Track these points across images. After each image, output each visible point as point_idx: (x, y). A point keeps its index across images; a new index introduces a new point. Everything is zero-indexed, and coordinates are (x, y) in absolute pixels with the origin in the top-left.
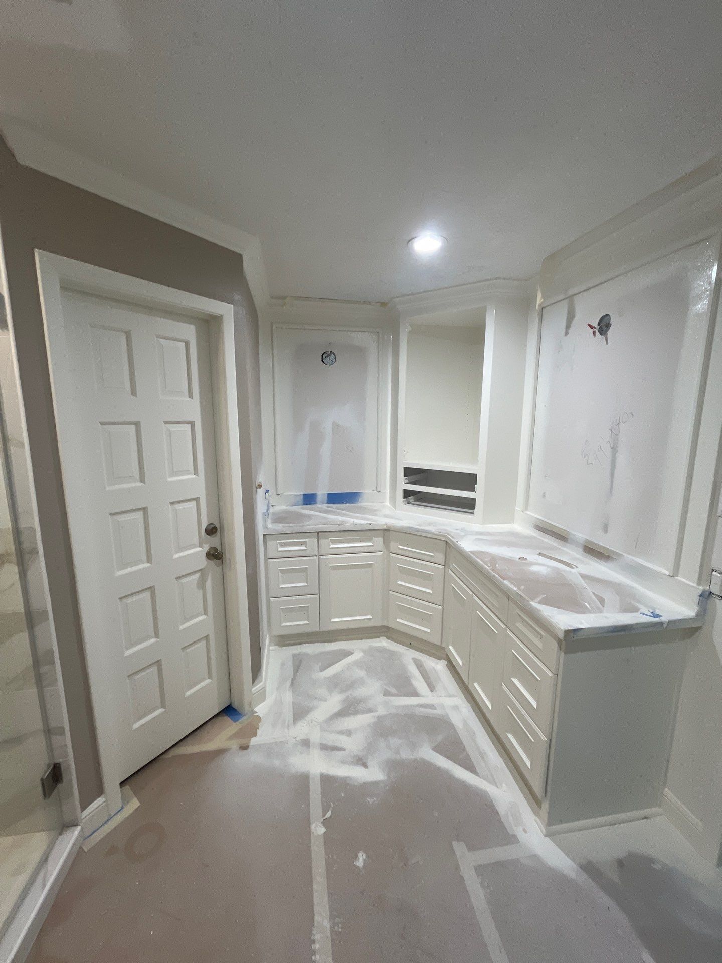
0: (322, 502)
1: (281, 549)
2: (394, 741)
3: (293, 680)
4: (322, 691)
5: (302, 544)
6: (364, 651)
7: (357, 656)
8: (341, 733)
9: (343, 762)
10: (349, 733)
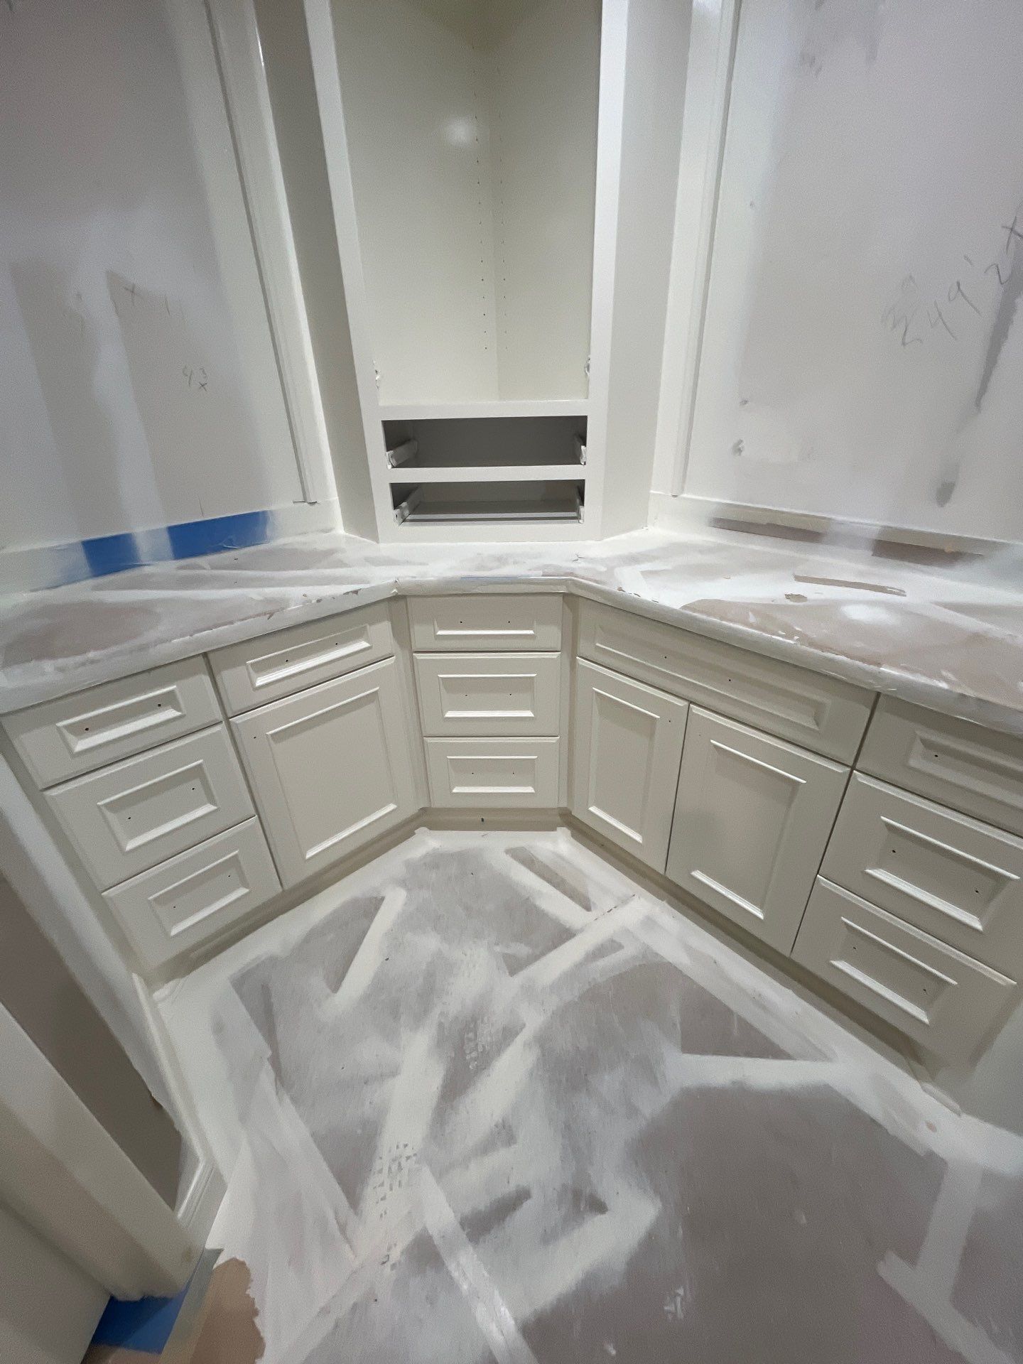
0: (159, 558)
1: (81, 745)
2: (609, 1082)
3: (275, 1062)
4: (370, 1051)
5: (159, 704)
6: (403, 883)
7: (395, 902)
8: (486, 1147)
9: (548, 1238)
10: (505, 1134)
